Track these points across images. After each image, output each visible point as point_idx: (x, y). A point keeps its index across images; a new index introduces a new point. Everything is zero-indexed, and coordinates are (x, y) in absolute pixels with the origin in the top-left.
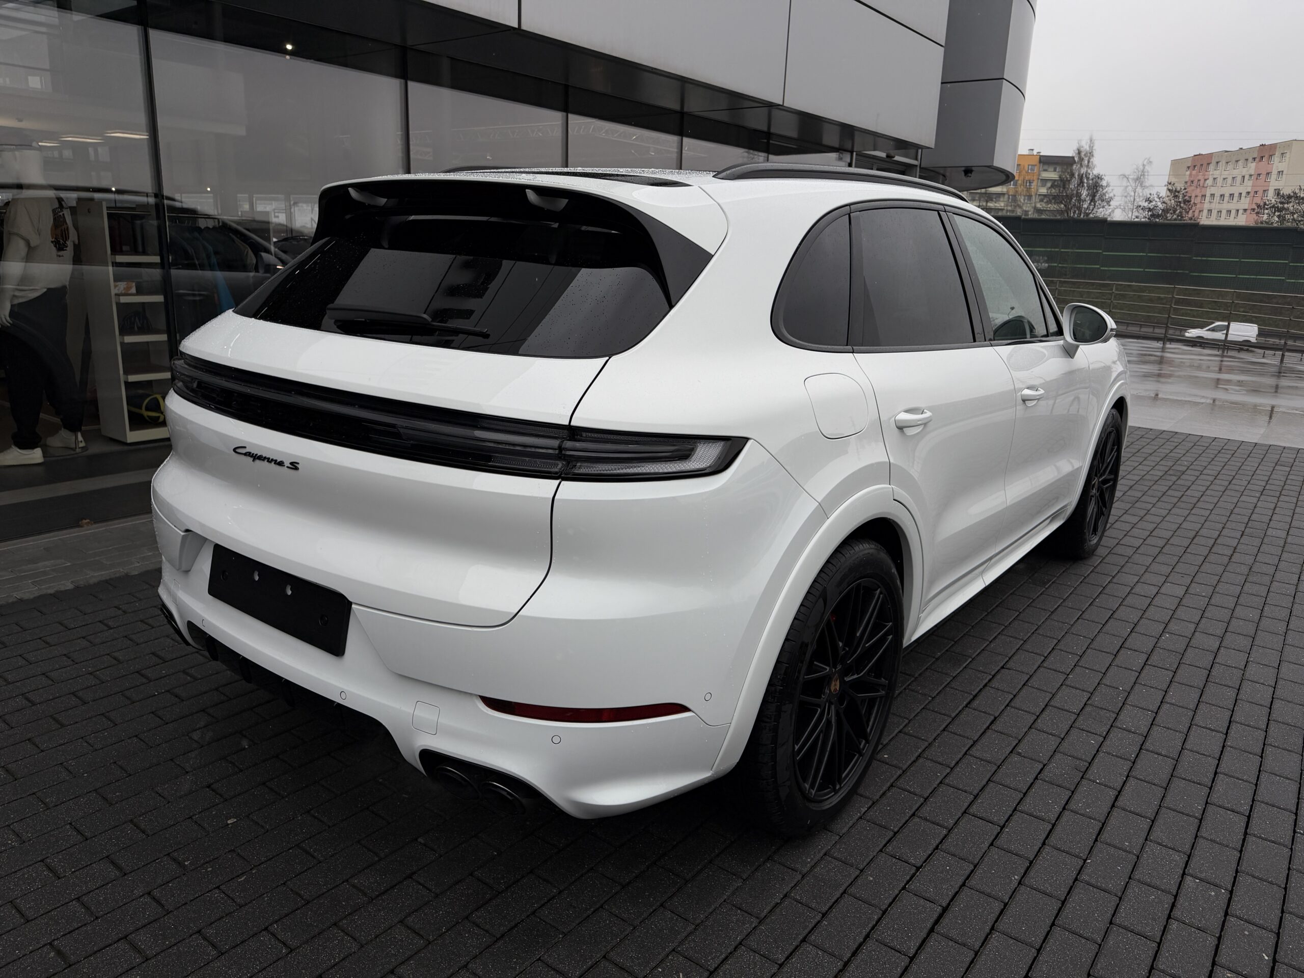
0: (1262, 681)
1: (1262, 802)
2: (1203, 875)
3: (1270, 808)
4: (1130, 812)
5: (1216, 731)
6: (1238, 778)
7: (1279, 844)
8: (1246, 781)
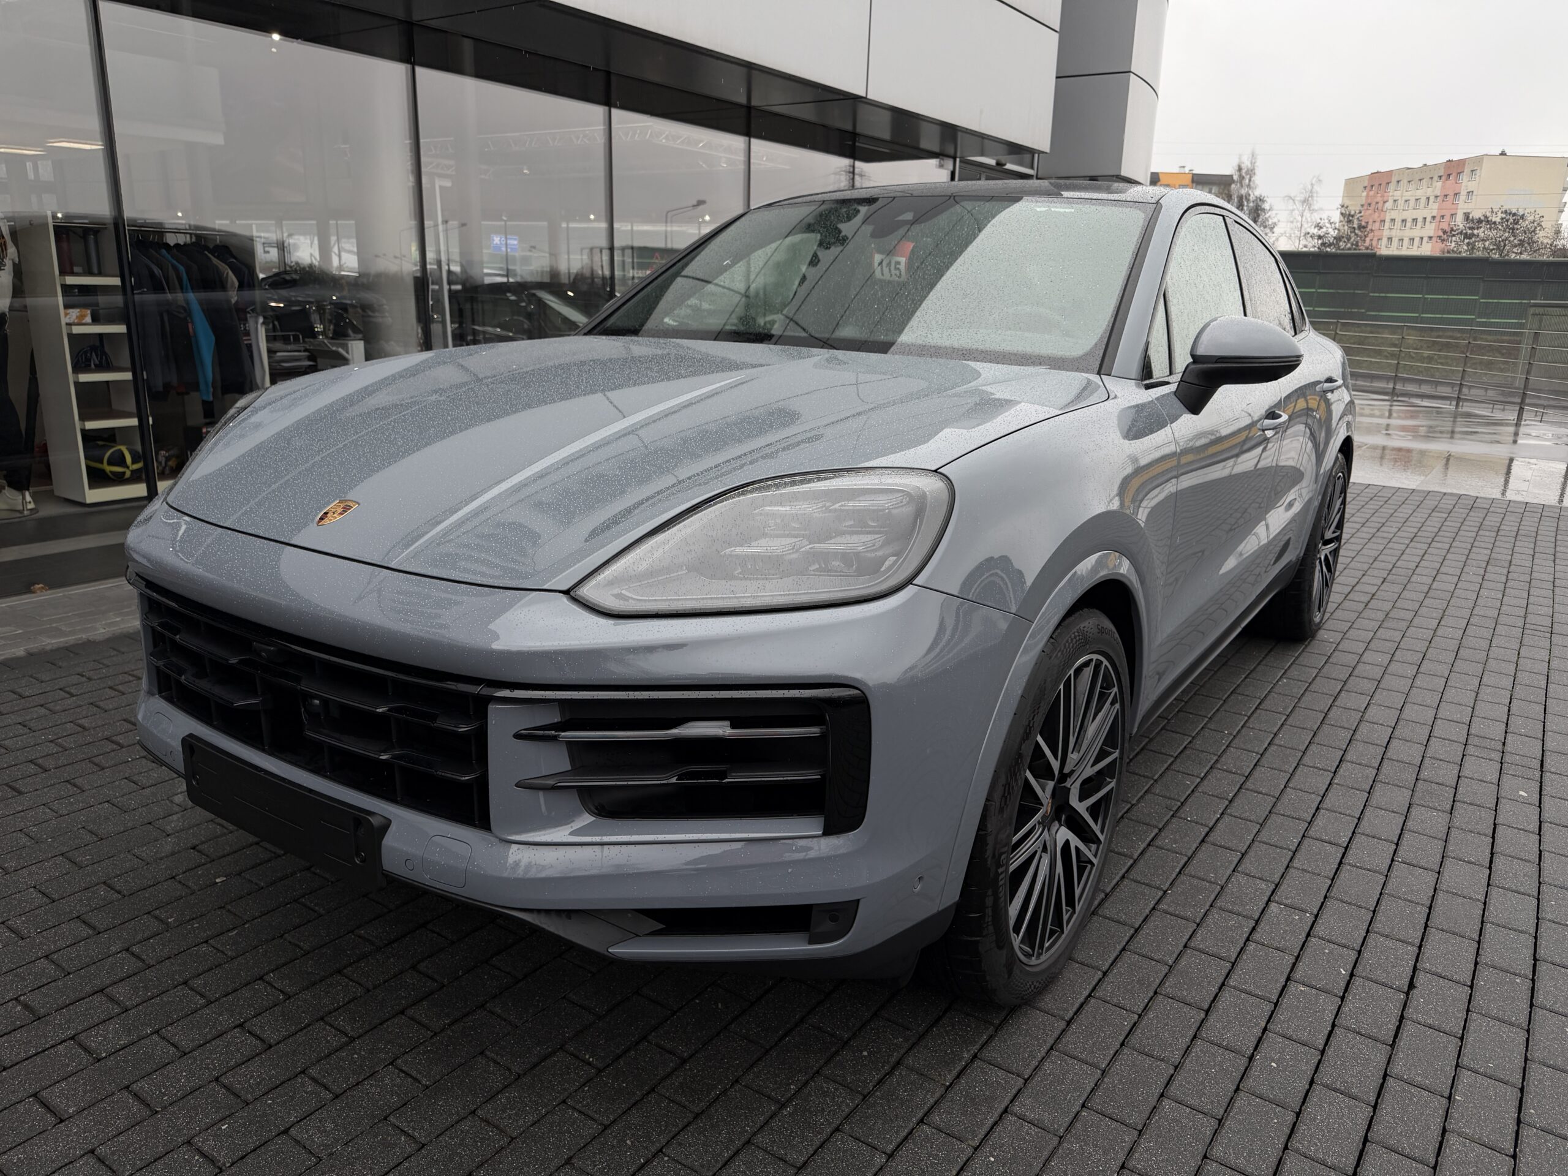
0: (1381, 722)
1: (1363, 834)
2: (1288, 902)
3: (1370, 839)
4: (1220, 846)
5: (1325, 770)
6: (1340, 813)
7: (1375, 871)
8: (1349, 815)
